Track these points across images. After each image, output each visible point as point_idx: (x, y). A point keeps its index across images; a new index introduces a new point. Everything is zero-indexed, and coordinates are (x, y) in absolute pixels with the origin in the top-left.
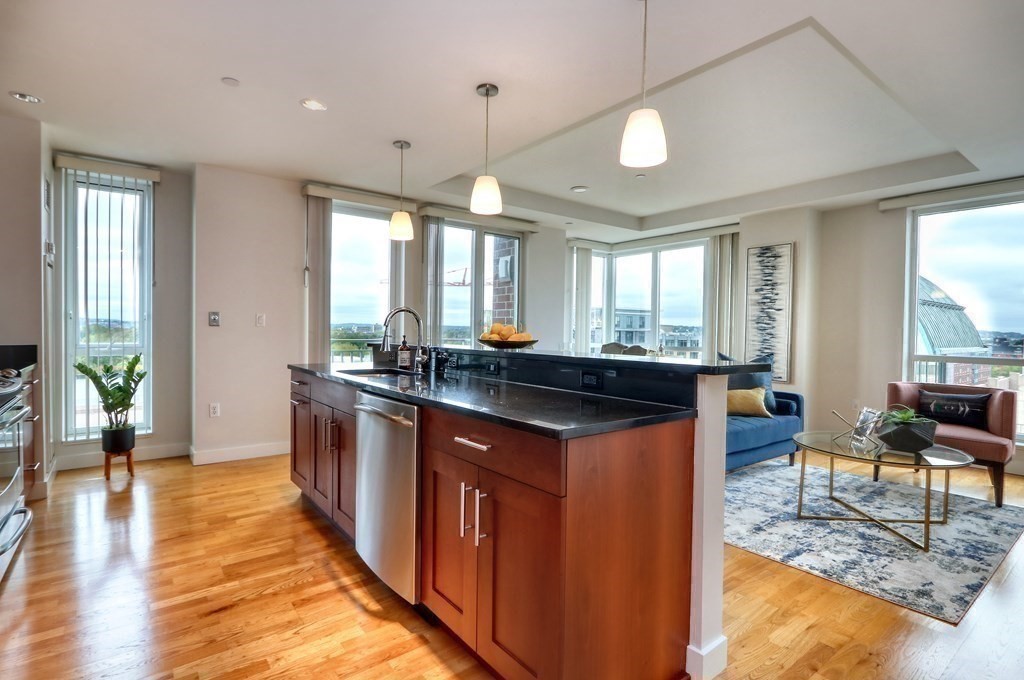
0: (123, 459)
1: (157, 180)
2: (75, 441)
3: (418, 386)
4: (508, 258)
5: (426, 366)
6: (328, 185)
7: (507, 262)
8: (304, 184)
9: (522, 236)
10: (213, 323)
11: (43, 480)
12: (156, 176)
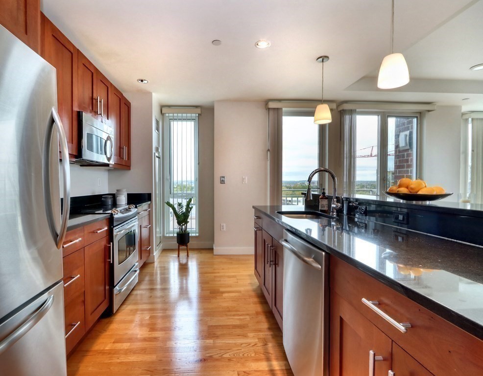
0: (184, 247)
1: (200, 112)
2: (169, 236)
3: (333, 225)
4: (407, 133)
5: (340, 211)
6: (280, 100)
7: (406, 135)
8: (267, 102)
9: (420, 115)
10: (222, 182)
11: (153, 254)
12: (199, 111)
